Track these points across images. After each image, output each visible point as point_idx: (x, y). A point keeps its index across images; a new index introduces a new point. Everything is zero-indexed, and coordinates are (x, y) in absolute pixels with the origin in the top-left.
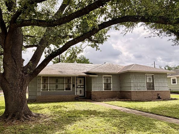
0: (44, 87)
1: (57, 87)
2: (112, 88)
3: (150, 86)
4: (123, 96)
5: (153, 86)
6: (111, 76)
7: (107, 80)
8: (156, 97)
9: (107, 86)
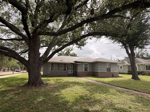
0: (52, 69)
1: (59, 69)
2: (88, 70)
3: (108, 70)
4: (94, 74)
5: (110, 70)
6: (88, 64)
7: (86, 66)
8: (112, 76)
9: (86, 69)
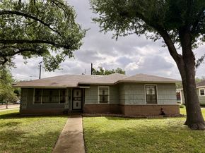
0: (37, 99)
1: (51, 99)
6: (108, 87)
7: (104, 91)
